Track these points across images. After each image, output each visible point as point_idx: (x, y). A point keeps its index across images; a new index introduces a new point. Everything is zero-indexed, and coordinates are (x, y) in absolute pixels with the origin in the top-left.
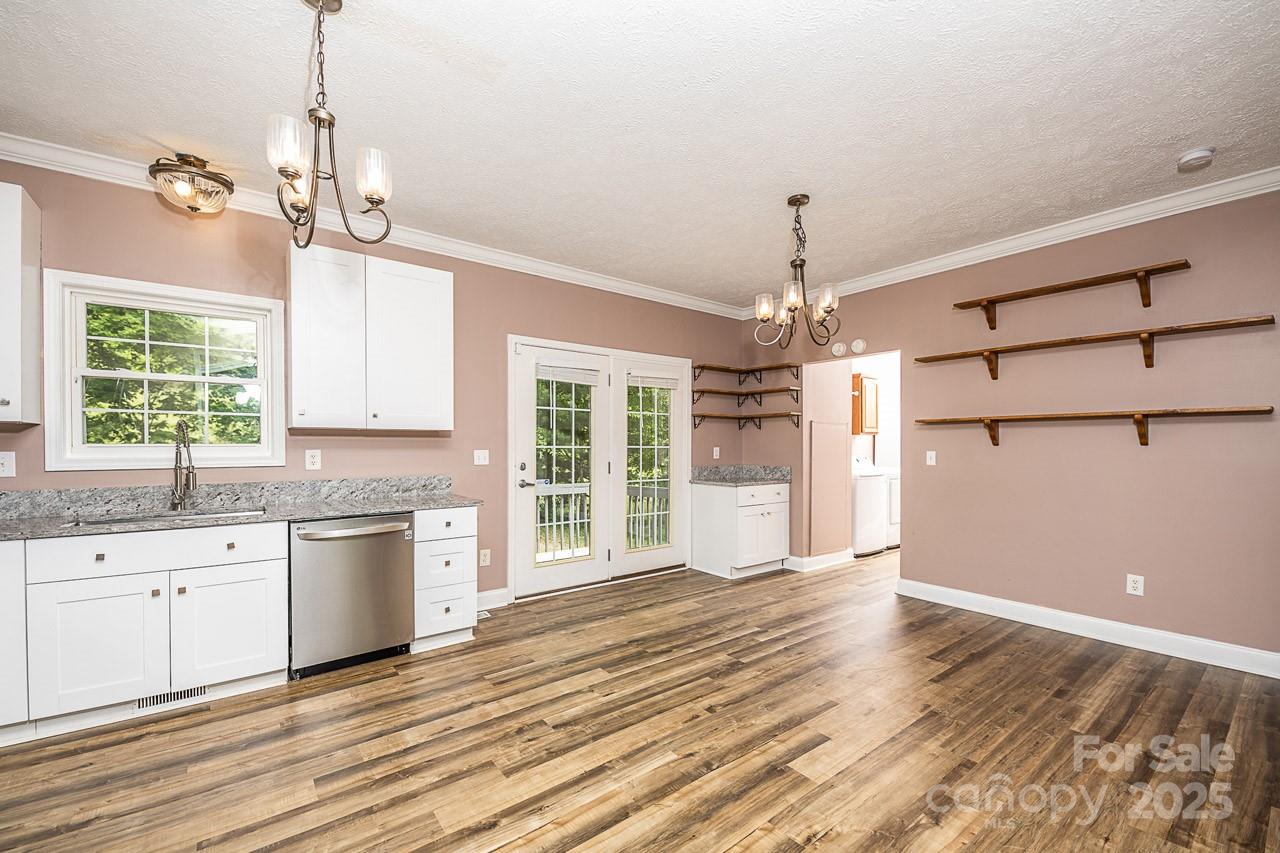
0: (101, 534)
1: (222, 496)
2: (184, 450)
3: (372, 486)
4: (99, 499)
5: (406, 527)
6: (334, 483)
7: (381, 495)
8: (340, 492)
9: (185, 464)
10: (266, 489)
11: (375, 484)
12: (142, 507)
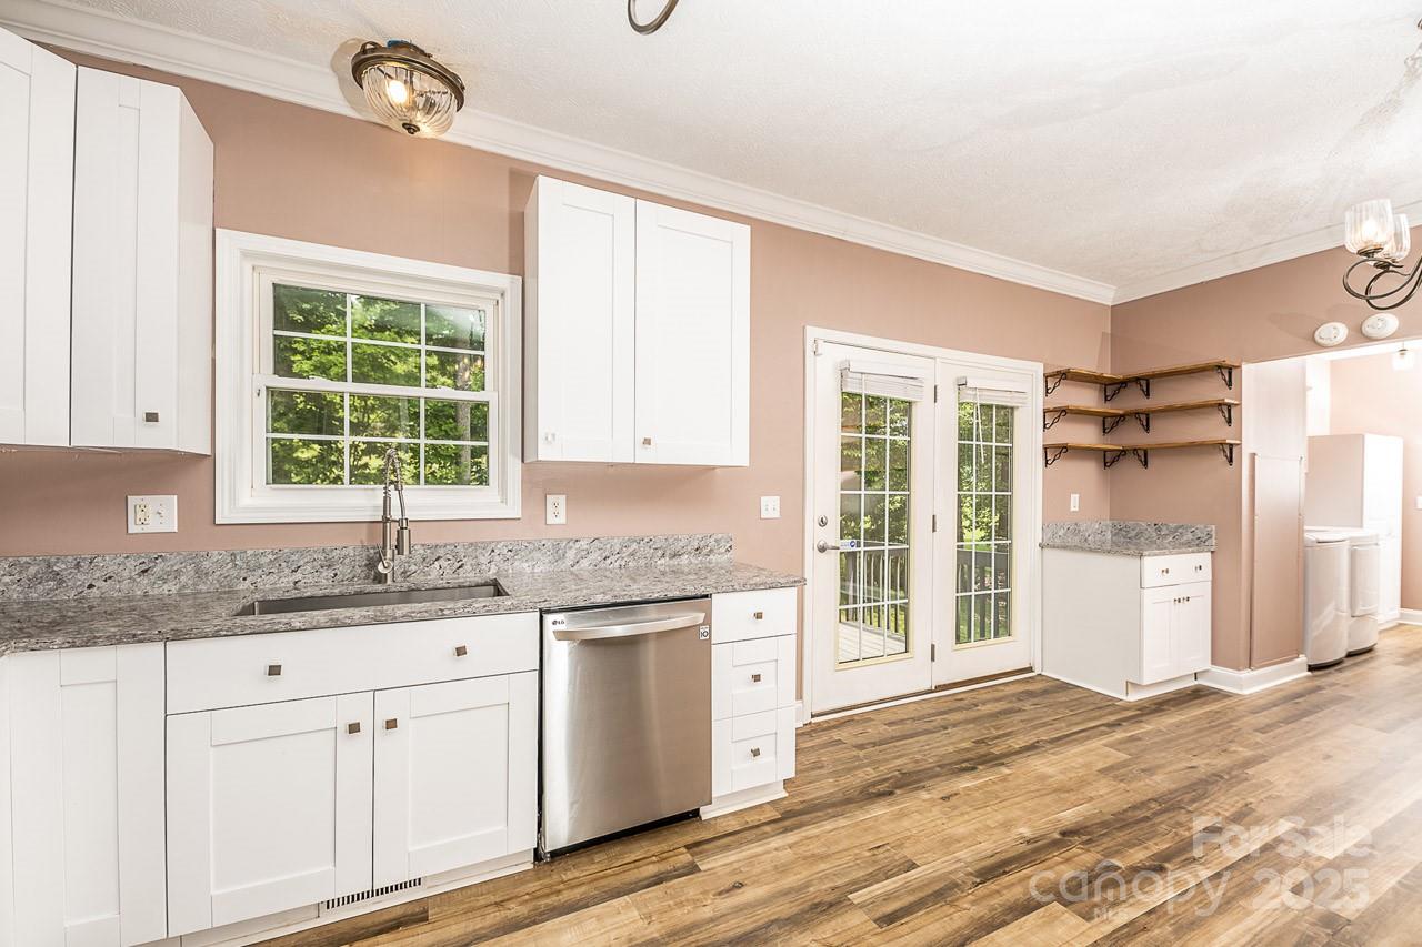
0: (276, 631)
1: (441, 562)
2: (394, 494)
3: (631, 550)
4: (284, 564)
5: (701, 621)
6: (583, 544)
7: (642, 562)
8: (591, 557)
9: (396, 514)
10: (497, 552)
11: (635, 546)
12: (339, 577)
